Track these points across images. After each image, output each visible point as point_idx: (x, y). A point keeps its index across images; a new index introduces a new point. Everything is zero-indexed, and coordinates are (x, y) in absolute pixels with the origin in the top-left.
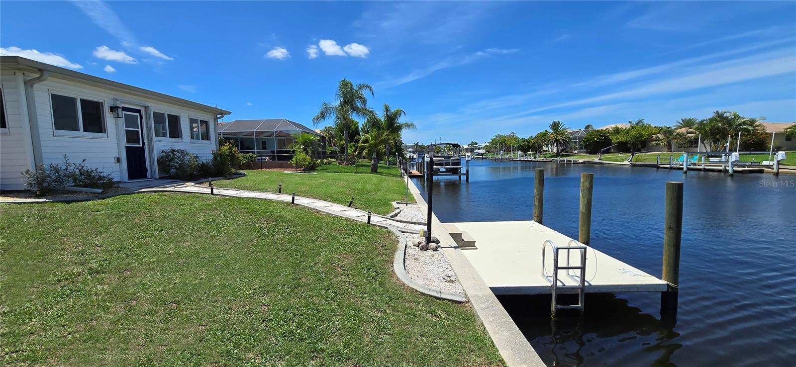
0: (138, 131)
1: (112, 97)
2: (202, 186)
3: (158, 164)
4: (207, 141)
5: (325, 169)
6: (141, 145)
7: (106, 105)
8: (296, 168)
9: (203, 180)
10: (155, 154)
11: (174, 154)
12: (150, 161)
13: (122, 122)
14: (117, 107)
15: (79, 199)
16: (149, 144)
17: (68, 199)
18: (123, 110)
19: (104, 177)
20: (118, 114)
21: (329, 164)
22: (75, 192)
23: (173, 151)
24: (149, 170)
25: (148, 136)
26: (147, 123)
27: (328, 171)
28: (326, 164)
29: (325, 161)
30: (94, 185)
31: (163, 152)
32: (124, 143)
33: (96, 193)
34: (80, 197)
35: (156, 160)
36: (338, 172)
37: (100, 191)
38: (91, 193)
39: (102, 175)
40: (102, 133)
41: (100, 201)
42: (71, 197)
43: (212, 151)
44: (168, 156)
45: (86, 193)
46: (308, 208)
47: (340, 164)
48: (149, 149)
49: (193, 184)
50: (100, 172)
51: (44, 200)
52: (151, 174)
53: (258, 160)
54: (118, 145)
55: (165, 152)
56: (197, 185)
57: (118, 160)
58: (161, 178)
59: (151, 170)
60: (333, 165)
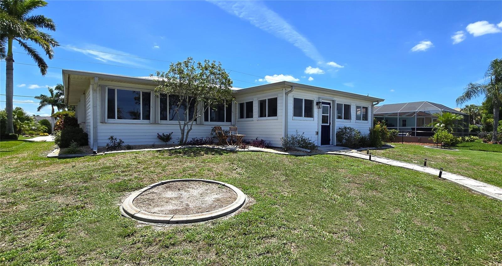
0: (328, 116)
1: (318, 96)
2: (362, 153)
3: (337, 137)
4: (366, 121)
5: (467, 147)
6: (329, 125)
7: (315, 101)
8: (437, 144)
9: (362, 149)
10: (336, 130)
11: (346, 130)
12: (332, 134)
13: (321, 110)
14: (320, 102)
15: (301, 155)
16: (332, 124)
17: (297, 154)
18: (322, 104)
19: (311, 143)
20: (320, 106)
21: (471, 141)
22: (298, 150)
23: (345, 128)
24: (331, 140)
25: (333, 118)
26: (333, 110)
27: (471, 148)
28: (467, 141)
29: (467, 138)
30: (306, 147)
31: (340, 128)
32: (321, 124)
33: (307, 152)
34: (301, 153)
35: (336, 134)
36: (484, 151)
37: (309, 151)
38: (305, 152)
39: (310, 142)
40: (312, 117)
41: (309, 157)
42: (298, 153)
43: (370, 128)
44: (342, 131)
45: (303, 151)
46: (457, 184)
47: (485, 142)
48: (332, 126)
49: (356, 151)
50: (310, 140)
51: (287, 153)
52: (332, 142)
53: (399, 135)
54: (318, 124)
55: (341, 129)
56: (358, 152)
57: (317, 133)
58: (337, 145)
59: (332, 140)
60: (477, 142)
